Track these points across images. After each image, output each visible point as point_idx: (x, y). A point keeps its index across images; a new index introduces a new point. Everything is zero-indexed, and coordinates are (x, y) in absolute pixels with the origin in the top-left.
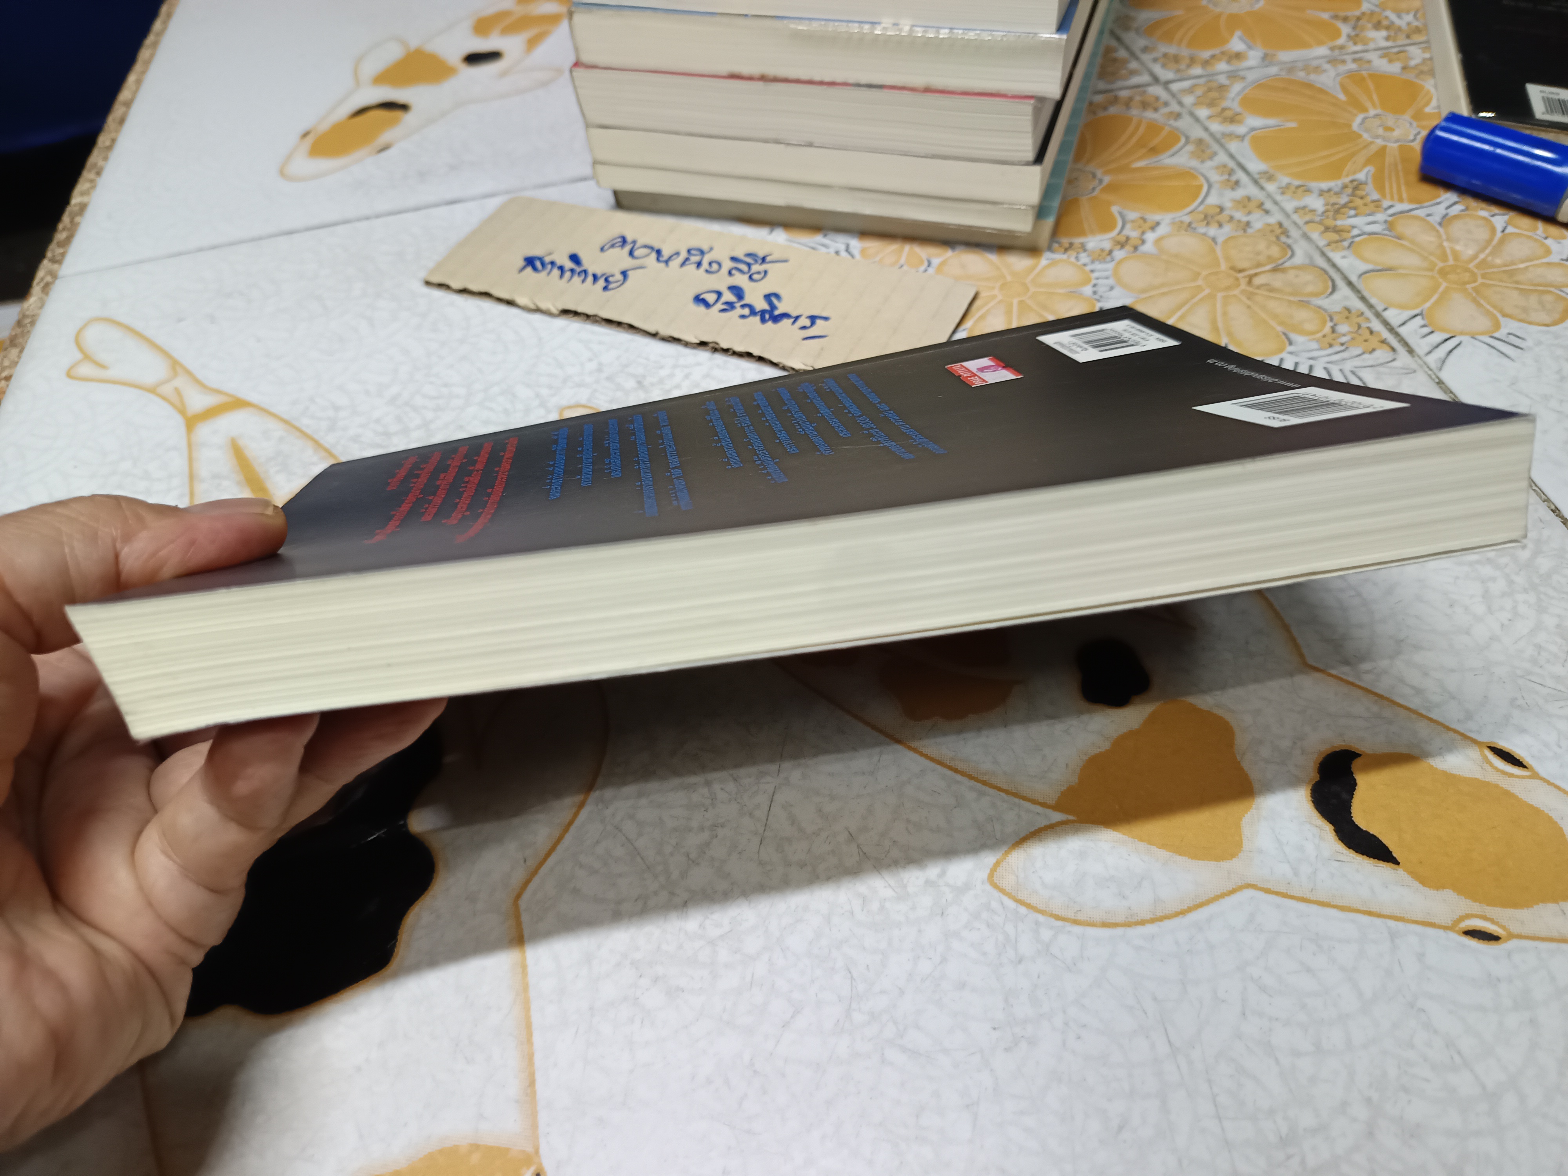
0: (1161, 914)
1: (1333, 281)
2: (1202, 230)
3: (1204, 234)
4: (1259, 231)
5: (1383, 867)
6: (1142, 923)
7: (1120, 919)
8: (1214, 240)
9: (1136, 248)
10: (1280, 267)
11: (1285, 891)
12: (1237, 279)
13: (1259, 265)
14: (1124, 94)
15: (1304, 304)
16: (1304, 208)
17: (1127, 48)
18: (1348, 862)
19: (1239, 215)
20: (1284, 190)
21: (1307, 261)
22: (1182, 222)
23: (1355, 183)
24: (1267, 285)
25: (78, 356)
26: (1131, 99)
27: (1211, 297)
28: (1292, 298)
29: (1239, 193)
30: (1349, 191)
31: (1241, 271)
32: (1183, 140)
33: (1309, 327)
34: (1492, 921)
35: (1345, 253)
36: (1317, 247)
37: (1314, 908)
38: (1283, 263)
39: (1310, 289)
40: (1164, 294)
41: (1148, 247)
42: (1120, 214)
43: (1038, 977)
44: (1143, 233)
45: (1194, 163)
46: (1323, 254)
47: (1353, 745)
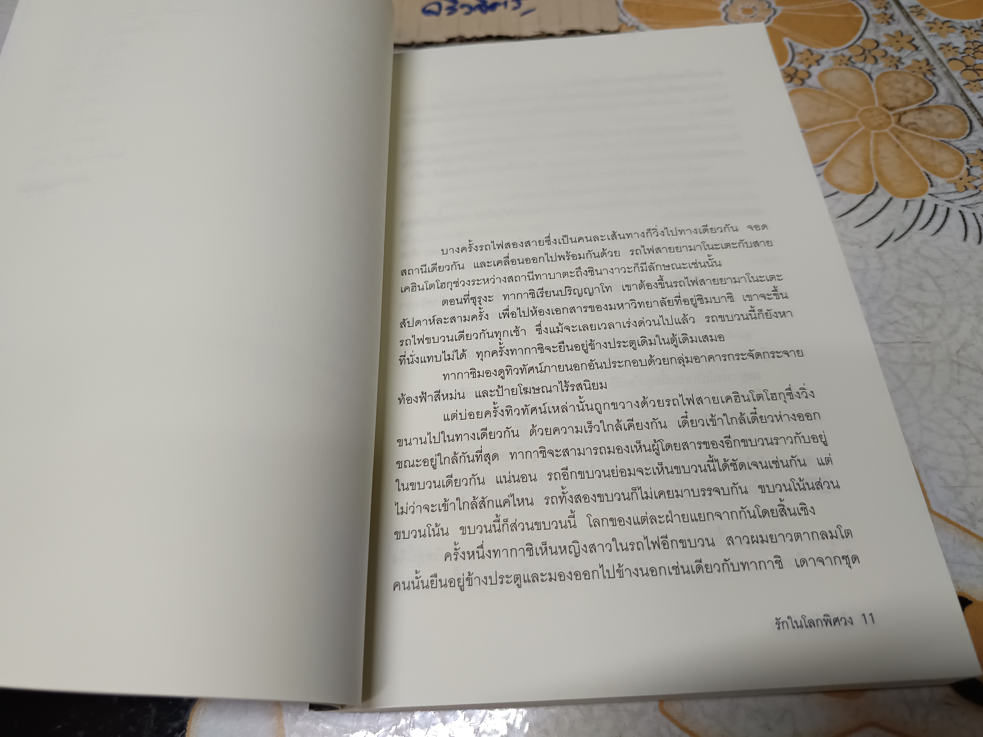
1: (971, 122)
2: (861, 65)
3: (861, 69)
4: (908, 67)
8: (869, 75)
9: (803, 81)
10: (926, 105)
12: (888, 117)
13: (907, 104)
15: (945, 145)
16: (948, 45)
19: (891, 51)
20: (931, 24)
21: (949, 101)
22: (843, 56)
24: (914, 123)
27: (866, 134)
28: (934, 139)
29: (893, 29)
31: (891, 109)
33: (948, 169)
36: (958, 86)
38: (928, 102)
39: (950, 129)
40: (826, 129)
41: (813, 81)
42: (791, 44)
44: (810, 66)
46: (963, 94)
47: (966, 592)
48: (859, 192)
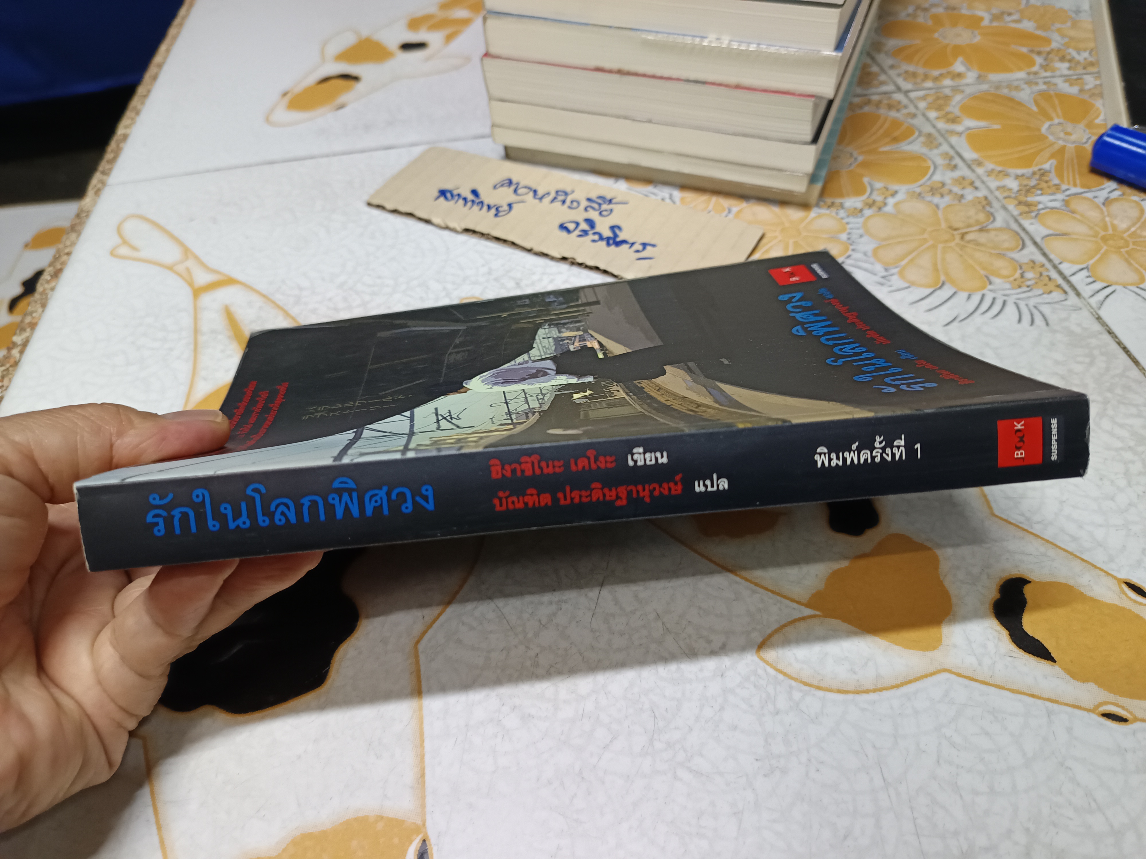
0: (881, 686)
1: (1023, 241)
2: (929, 198)
3: (930, 202)
4: (970, 201)
5: (1044, 663)
6: (867, 692)
7: (851, 688)
8: (937, 206)
9: (880, 209)
10: (985, 228)
11: (972, 676)
12: (953, 235)
13: (969, 226)
14: (875, 98)
15: (1001, 256)
16: (1003, 187)
17: (879, 65)
18: (1018, 658)
19: (956, 189)
20: (990, 173)
21: (1004, 225)
22: (914, 192)
23: (1042, 171)
24: (975, 240)
25: (118, 241)
26: (880, 102)
27: (934, 247)
28: (993, 251)
29: (957, 174)
30: (1037, 176)
31: (956, 229)
32: (917, 134)
33: (1004, 272)
34: (1123, 708)
35: (1033, 221)
36: (1013, 216)
37: (992, 690)
38: (987, 226)
39: (1006, 245)
41: (889, 209)
42: (870, 183)
43: (790, 726)
44: (885, 198)
45: (925, 150)
46: (1016, 221)
47: (1025, 574)
48: (928, 286)
